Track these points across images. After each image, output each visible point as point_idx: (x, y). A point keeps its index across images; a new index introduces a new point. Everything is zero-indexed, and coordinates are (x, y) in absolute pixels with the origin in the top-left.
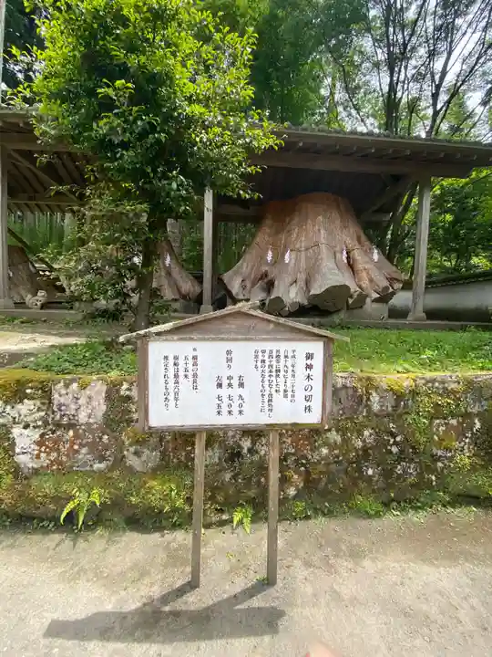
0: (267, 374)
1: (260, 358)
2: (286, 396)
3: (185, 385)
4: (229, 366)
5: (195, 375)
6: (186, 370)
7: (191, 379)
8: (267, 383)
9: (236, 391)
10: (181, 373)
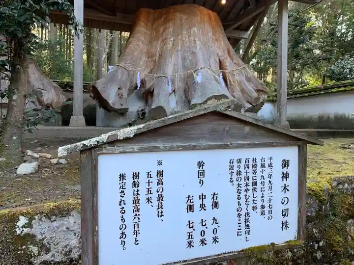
0: (243, 188)
1: (236, 169)
2: (263, 213)
3: (148, 211)
4: (201, 182)
5: (160, 198)
6: (149, 191)
7: (155, 203)
8: (243, 200)
9: (209, 214)
10: (143, 197)
